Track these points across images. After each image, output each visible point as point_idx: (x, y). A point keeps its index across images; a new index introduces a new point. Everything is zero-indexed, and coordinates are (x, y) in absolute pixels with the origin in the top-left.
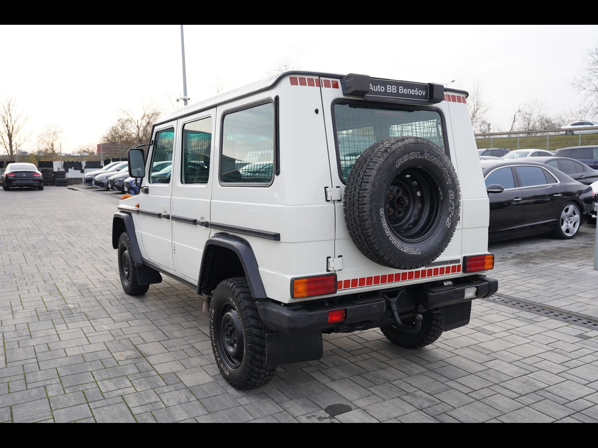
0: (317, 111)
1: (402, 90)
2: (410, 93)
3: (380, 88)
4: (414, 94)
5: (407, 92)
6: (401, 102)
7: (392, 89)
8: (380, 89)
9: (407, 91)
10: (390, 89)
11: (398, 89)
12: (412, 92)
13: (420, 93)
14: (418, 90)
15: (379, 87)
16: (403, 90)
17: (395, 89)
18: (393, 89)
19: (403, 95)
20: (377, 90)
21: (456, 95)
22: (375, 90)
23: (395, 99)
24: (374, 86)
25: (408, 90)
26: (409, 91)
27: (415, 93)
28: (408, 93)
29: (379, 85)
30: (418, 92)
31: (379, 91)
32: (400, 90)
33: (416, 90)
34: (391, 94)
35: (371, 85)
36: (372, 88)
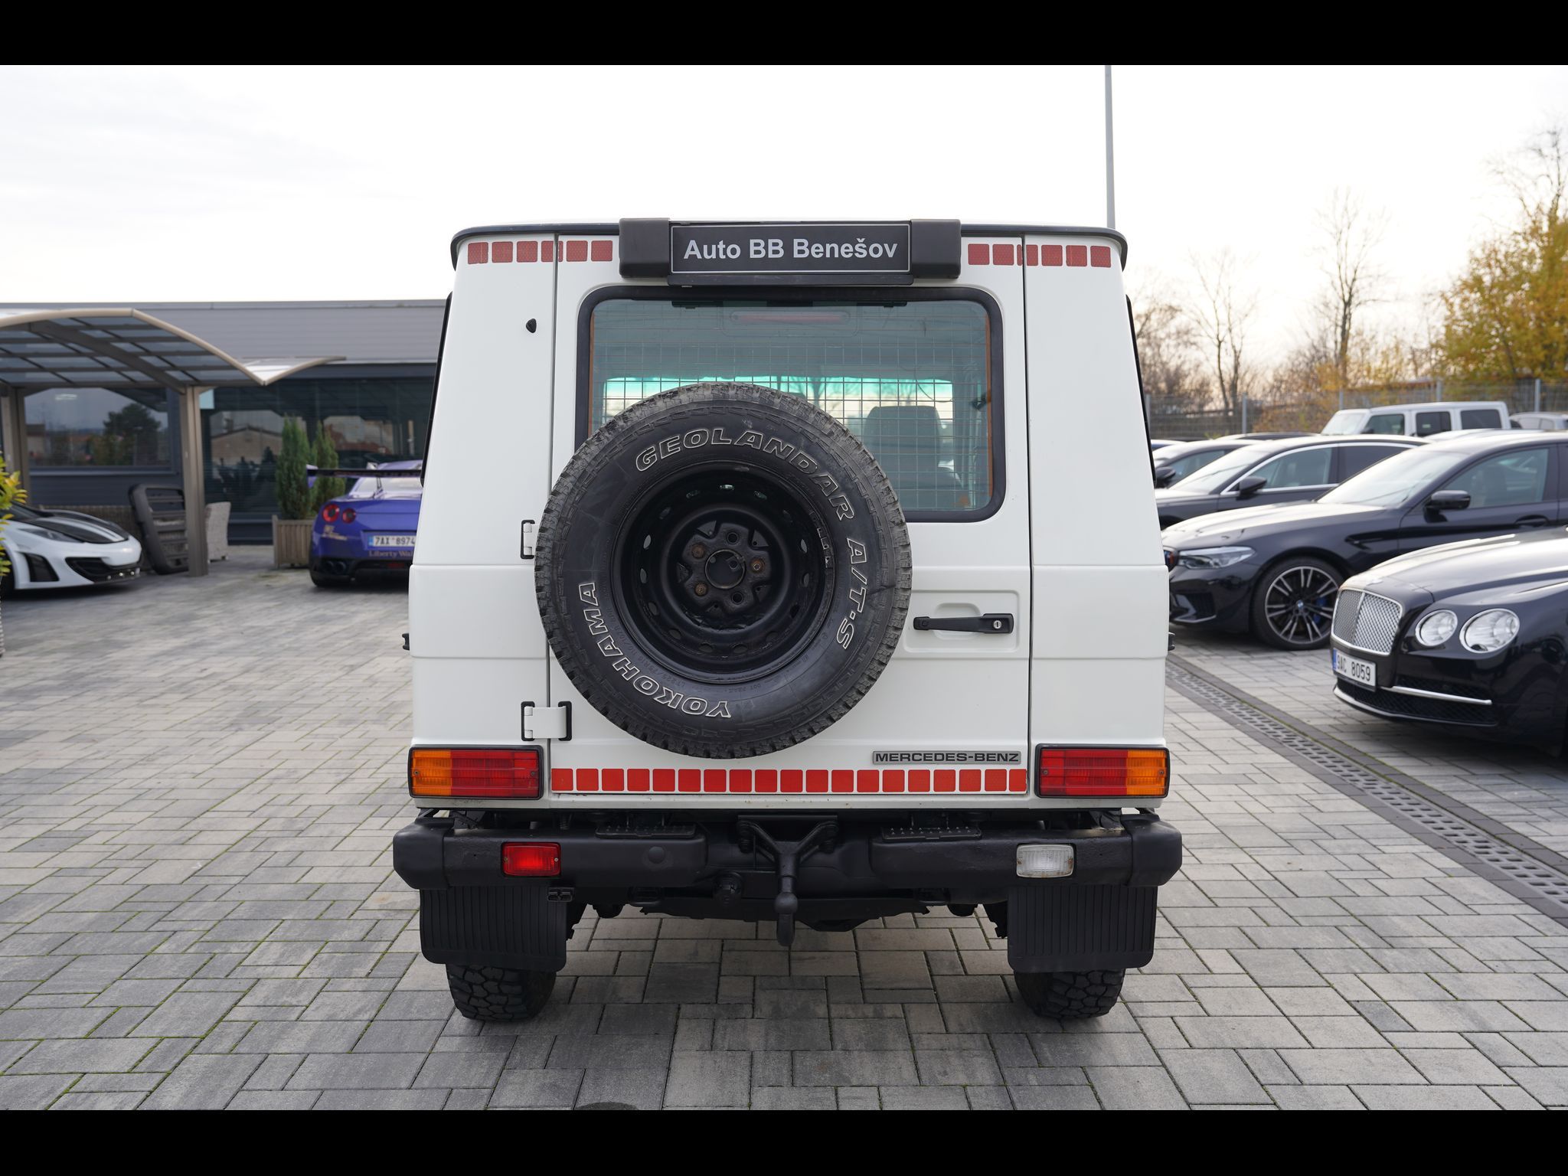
0: (532, 326)
1: (804, 248)
2: (836, 255)
3: (725, 249)
4: (850, 255)
5: (824, 253)
6: (798, 282)
7: (766, 248)
8: (725, 253)
9: (822, 250)
10: (760, 248)
11: (788, 248)
12: (845, 251)
13: (876, 251)
14: (868, 243)
15: (721, 246)
16: (809, 247)
17: (779, 248)
18: (771, 248)
19: (810, 262)
20: (714, 256)
21: (1064, 243)
22: (706, 256)
23: (776, 277)
24: (705, 247)
25: (828, 247)
26: (832, 248)
27: (855, 251)
28: (828, 256)
29: (721, 242)
30: (867, 249)
31: (722, 257)
32: (796, 248)
33: (858, 245)
34: (766, 262)
35: (693, 243)
36: (697, 252)
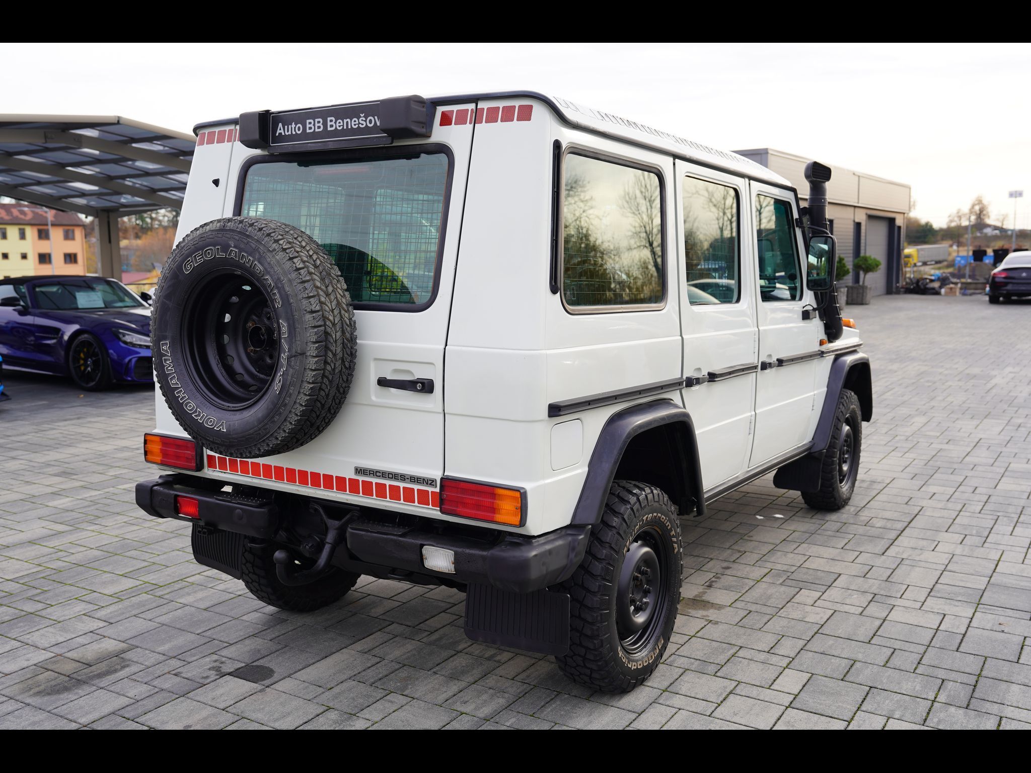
0: (216, 182)
1: (333, 123)
2: (350, 127)
3: (295, 128)
4: (357, 126)
5: (343, 126)
6: (331, 146)
7: (314, 125)
8: (295, 131)
9: (342, 124)
10: (312, 125)
11: (325, 124)
12: (353, 123)
13: (370, 122)
14: (366, 117)
15: (293, 126)
16: (335, 123)
17: (320, 124)
18: (317, 125)
19: (336, 133)
20: (290, 132)
21: (501, 104)
22: (286, 133)
23: (319, 144)
24: (286, 127)
25: (345, 121)
26: (347, 122)
27: (359, 123)
28: (345, 128)
29: (293, 123)
30: (366, 121)
31: (294, 133)
32: (329, 124)
33: (361, 119)
34: (314, 135)
35: (280, 125)
36: (282, 131)
